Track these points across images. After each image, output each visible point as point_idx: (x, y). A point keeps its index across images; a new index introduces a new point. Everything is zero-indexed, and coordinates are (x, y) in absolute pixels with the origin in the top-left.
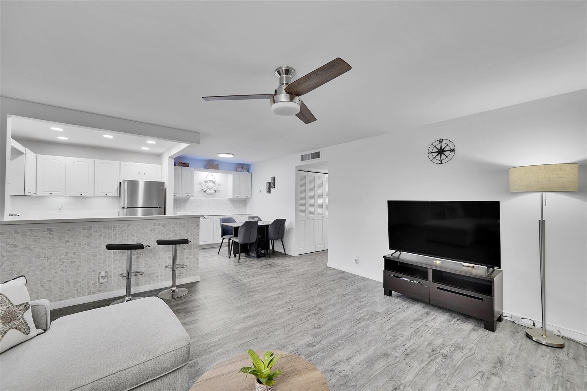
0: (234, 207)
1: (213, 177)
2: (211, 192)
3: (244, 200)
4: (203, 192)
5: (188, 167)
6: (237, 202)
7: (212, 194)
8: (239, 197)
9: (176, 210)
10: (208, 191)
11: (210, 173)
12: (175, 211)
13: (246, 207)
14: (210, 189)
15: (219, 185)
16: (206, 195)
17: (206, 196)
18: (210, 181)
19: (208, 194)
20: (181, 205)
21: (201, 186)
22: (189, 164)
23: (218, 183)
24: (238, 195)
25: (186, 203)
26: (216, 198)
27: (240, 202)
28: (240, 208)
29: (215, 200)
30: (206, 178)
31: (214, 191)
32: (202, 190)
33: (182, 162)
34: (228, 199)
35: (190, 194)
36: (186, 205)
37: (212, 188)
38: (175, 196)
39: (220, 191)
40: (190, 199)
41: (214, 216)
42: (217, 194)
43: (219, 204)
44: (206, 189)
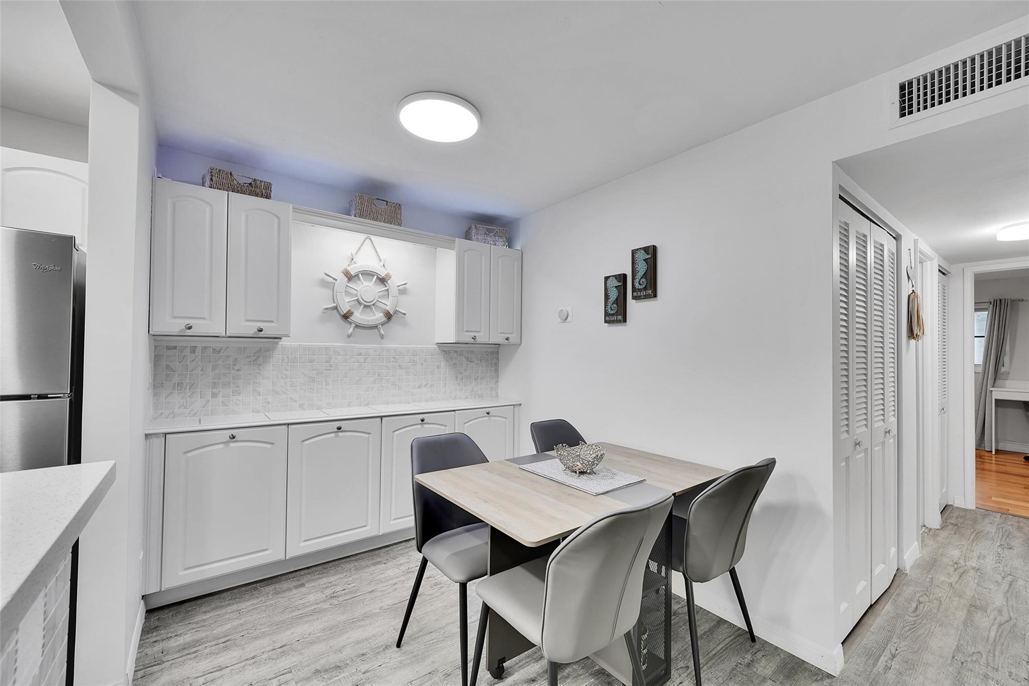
0: (457, 378)
1: (380, 260)
2: (372, 318)
3: (492, 353)
4: (339, 318)
5: (268, 197)
6: (467, 358)
7: (375, 327)
8: (478, 340)
9: (214, 395)
10: (359, 316)
11: (368, 241)
12: (208, 401)
13: (498, 376)
14: (366, 306)
15: (403, 292)
16: (351, 330)
17: (349, 336)
18: (368, 274)
19: (357, 326)
20: (238, 370)
21: (327, 293)
22: (268, 186)
23: (398, 285)
24: (473, 334)
25: (260, 365)
26: (389, 345)
27: (481, 360)
28: (479, 380)
29: (388, 350)
30: (352, 259)
31: (382, 314)
32: (335, 311)
33: (233, 173)
34: (436, 346)
35: (272, 322)
36: (260, 373)
37: (374, 305)
38: (190, 328)
39: (405, 314)
40: (280, 346)
41: (384, 419)
42: (394, 328)
43: (400, 367)
44: (349, 308)
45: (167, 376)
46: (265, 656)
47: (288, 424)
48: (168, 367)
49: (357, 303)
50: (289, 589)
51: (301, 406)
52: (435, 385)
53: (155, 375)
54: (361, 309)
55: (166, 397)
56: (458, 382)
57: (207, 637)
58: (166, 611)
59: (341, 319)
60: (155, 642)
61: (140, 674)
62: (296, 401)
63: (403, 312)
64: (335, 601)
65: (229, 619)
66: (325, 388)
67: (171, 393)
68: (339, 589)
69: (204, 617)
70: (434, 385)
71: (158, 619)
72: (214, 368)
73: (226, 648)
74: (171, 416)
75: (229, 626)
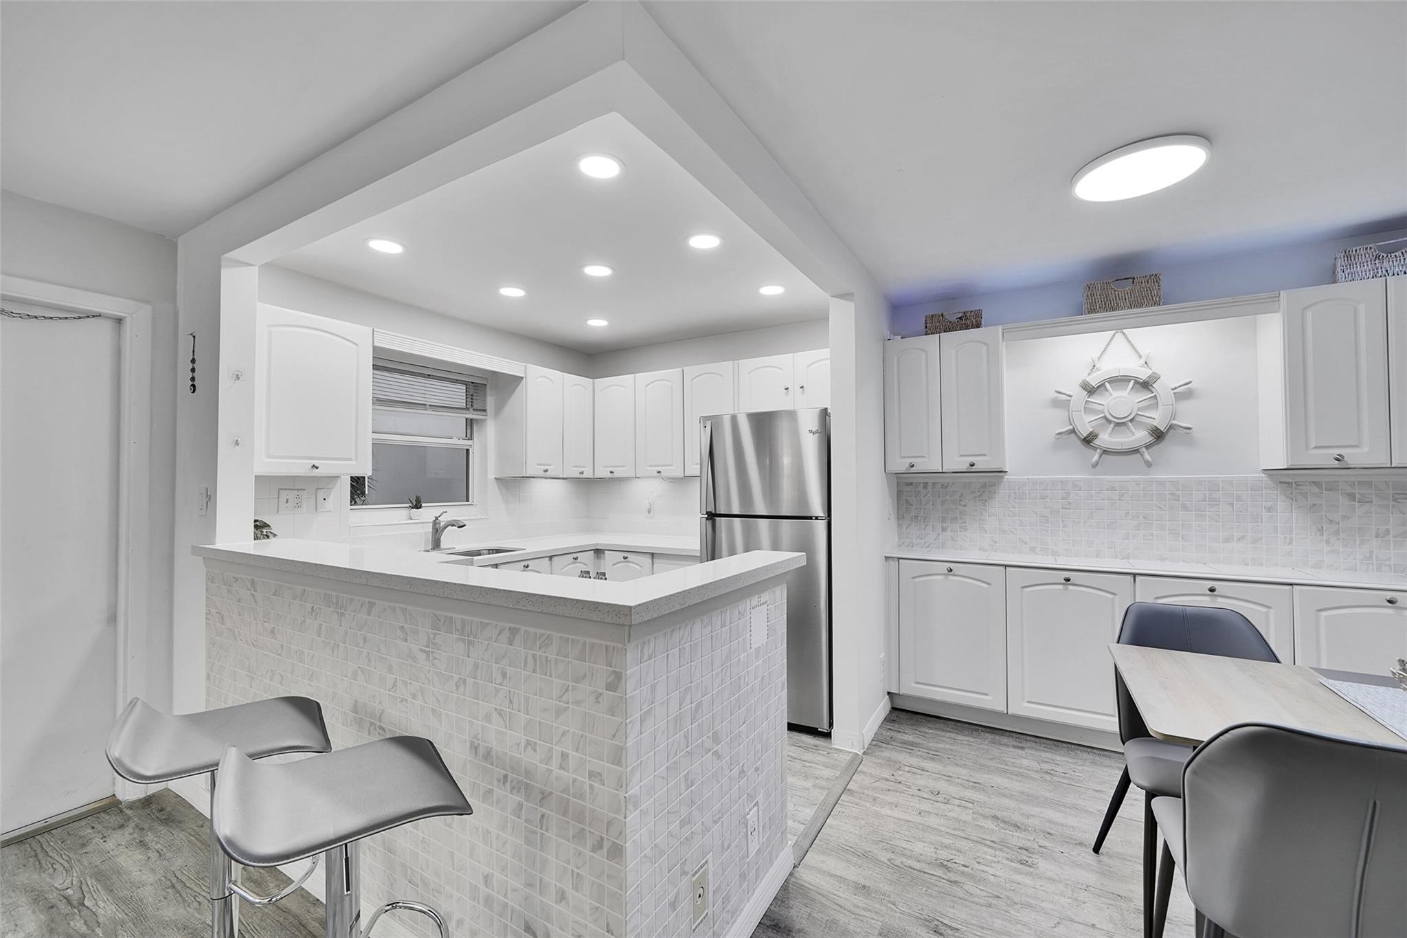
0: (1321, 530)
1: (1140, 357)
2: (1132, 439)
5: (978, 326)
6: (1352, 497)
7: (1136, 451)
8: (1352, 462)
9: (944, 529)
10: (1106, 438)
11: (1119, 336)
12: (939, 535)
14: (1117, 424)
15: (1185, 394)
16: (1096, 457)
17: (1095, 465)
18: (1119, 381)
19: (1105, 452)
20: (964, 506)
21: (1061, 414)
22: (978, 314)
23: (1173, 386)
24: (1336, 452)
25: (986, 501)
26: (1159, 475)
27: (1395, 500)
28: (1391, 537)
29: (1161, 483)
30: (1094, 366)
31: (1145, 433)
32: (1073, 435)
33: (944, 314)
34: (1264, 475)
35: (985, 455)
36: (985, 510)
37: (1131, 421)
38: (913, 466)
39: (1190, 429)
40: (1005, 480)
41: (1138, 578)
42: (1168, 448)
43: (1185, 508)
44: (1091, 430)
45: (907, 508)
46: (959, 781)
47: (1006, 566)
48: (907, 501)
49: (1104, 421)
50: (1007, 746)
51: (1033, 549)
52: (1264, 539)
53: (898, 508)
54: (1110, 429)
55: (907, 528)
56: (1325, 538)
57: (923, 744)
58: (904, 714)
59: (1082, 444)
60: (890, 729)
61: (874, 743)
62: (1026, 543)
63: (1184, 425)
64: (1048, 777)
65: (944, 741)
66: (1063, 531)
67: (910, 524)
68: (1059, 769)
69: (927, 731)
70: (1262, 538)
71: (897, 716)
72: (943, 503)
73: (932, 759)
74: (911, 545)
75: (942, 746)
